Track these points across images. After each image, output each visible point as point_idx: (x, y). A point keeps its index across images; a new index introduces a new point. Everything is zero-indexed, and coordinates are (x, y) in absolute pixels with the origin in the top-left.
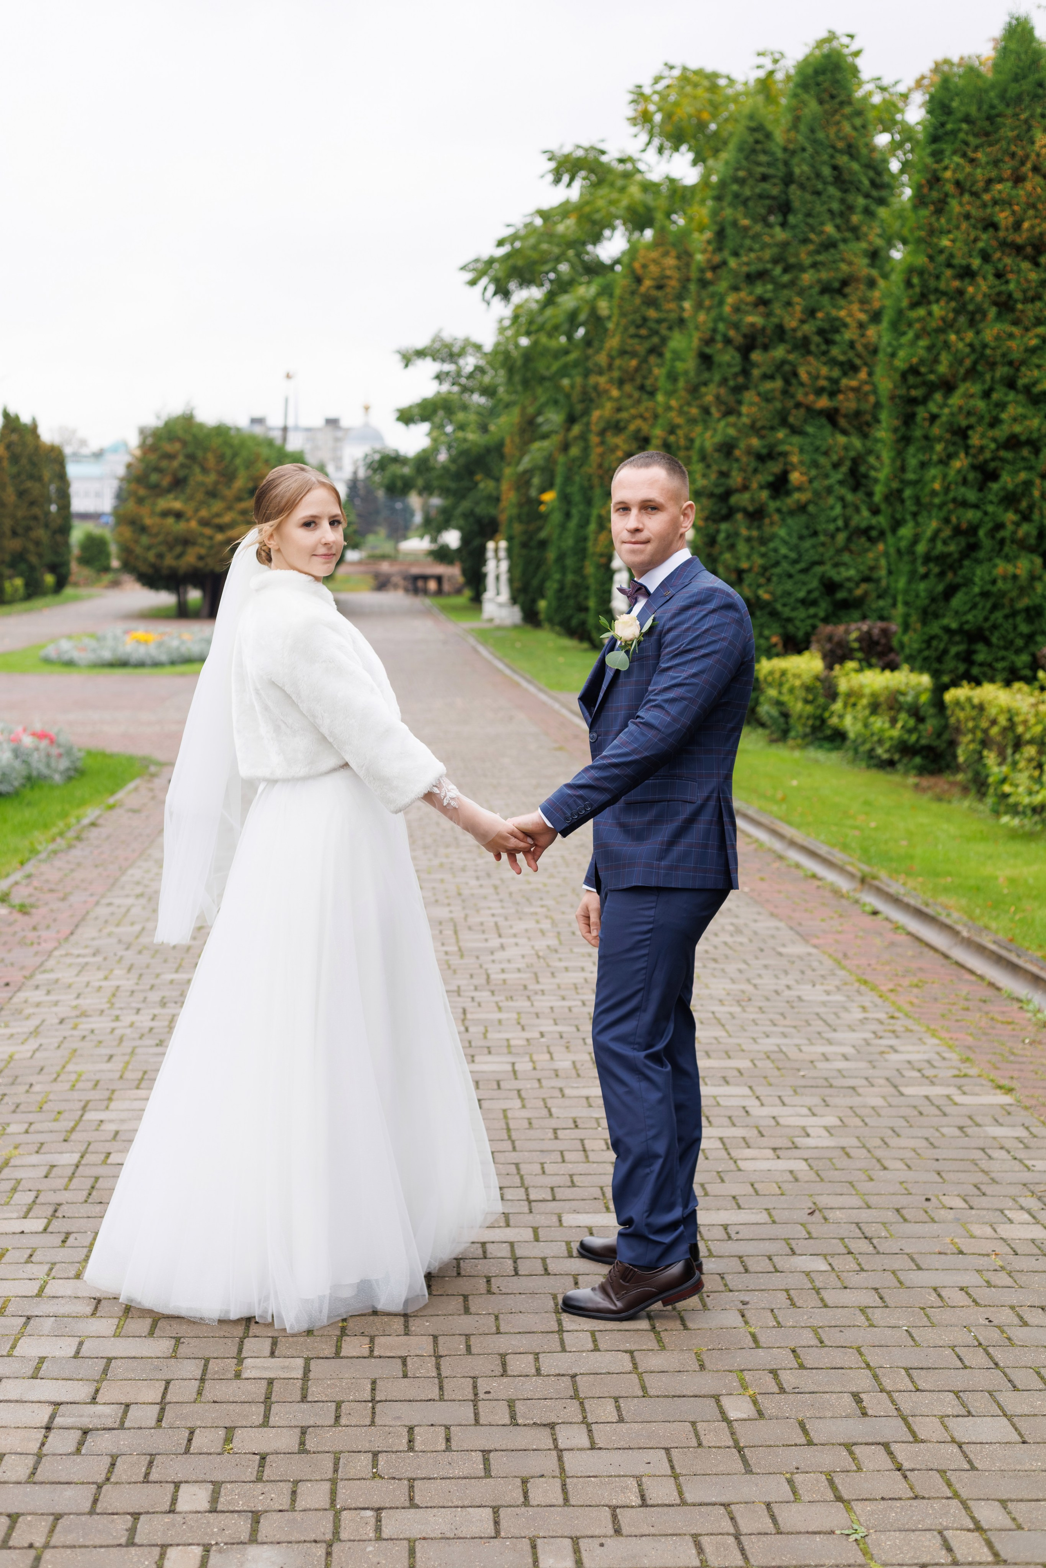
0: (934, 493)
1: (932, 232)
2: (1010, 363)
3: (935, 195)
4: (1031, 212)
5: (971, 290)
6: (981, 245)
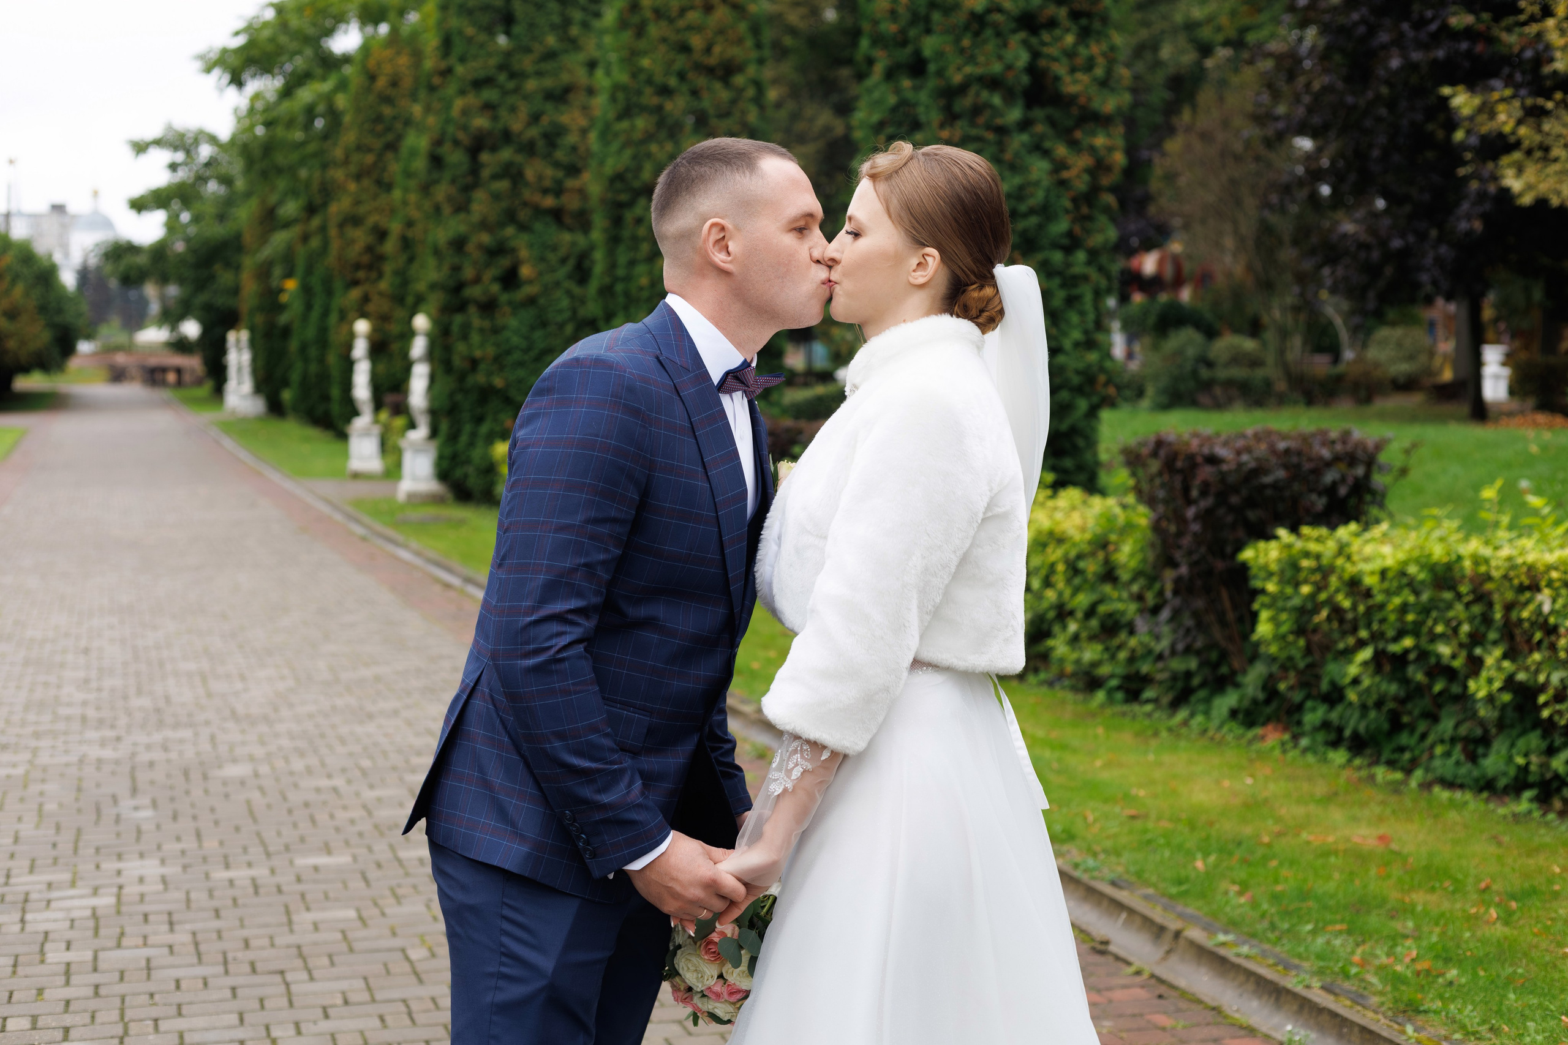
0: (641, 289)
1: (633, 53)
4: (721, 38)
5: (669, 106)
6: (677, 66)
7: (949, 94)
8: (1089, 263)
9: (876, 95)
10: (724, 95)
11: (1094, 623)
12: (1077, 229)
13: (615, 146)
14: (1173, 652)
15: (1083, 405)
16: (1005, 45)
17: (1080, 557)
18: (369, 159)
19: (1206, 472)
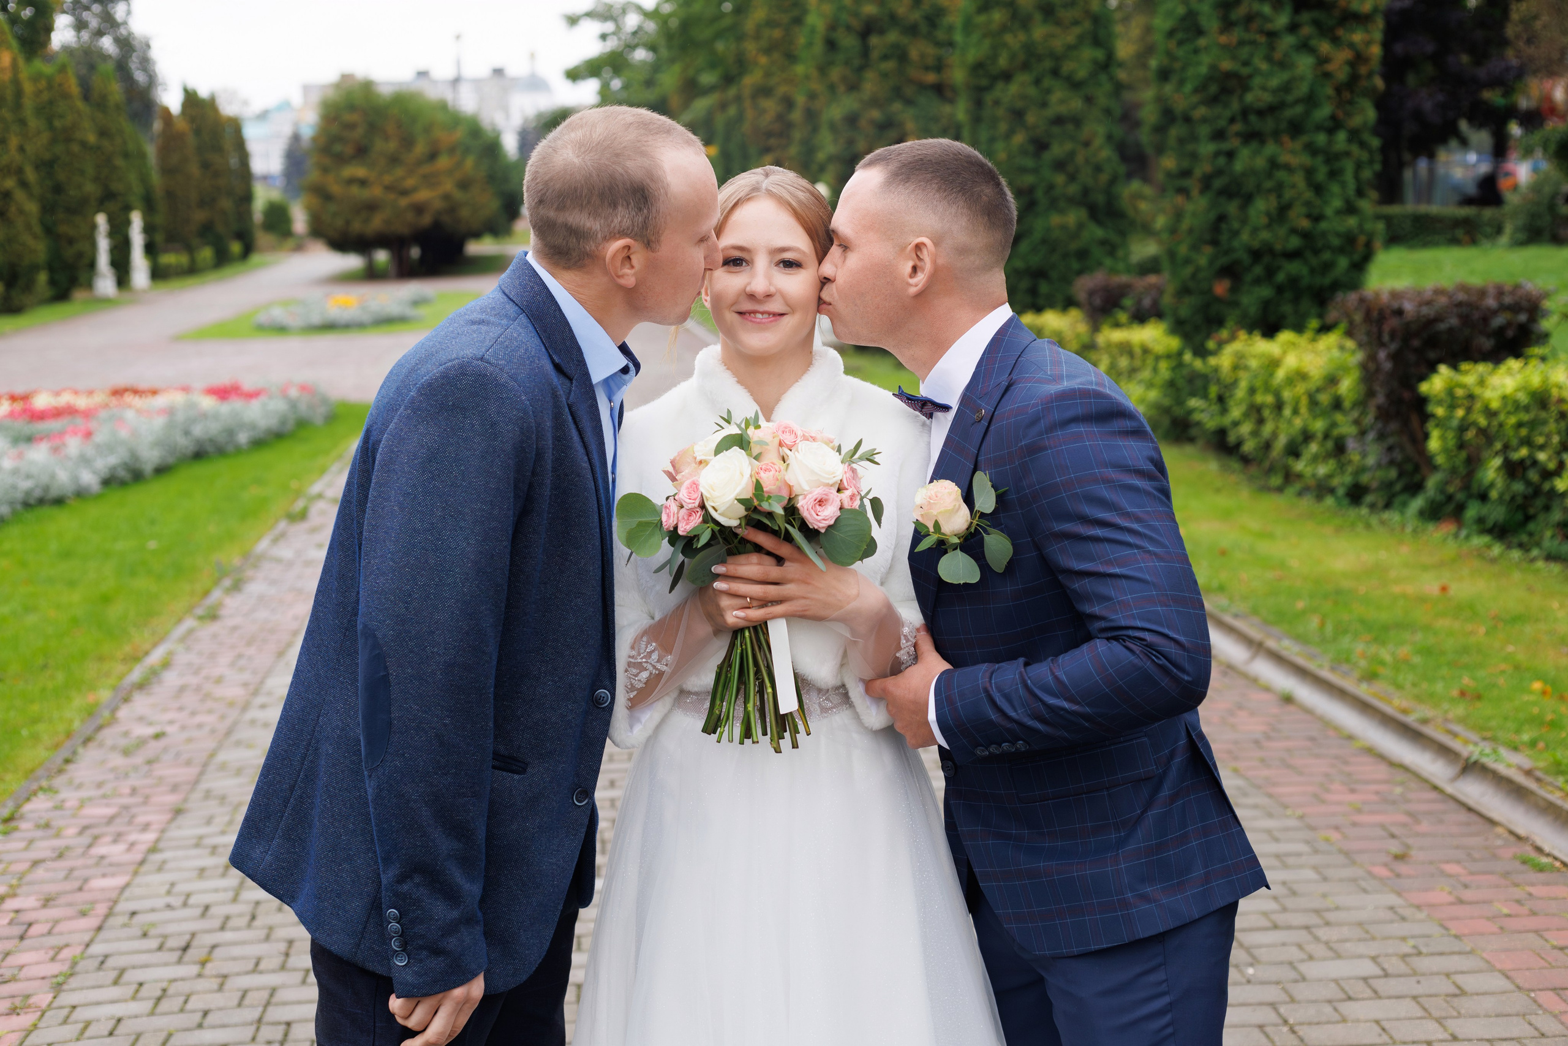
2: (1054, 57)
7: (1227, 4)
8: (1350, 140)
11: (1330, 445)
12: (1340, 114)
13: (975, 37)
14: (1379, 466)
15: (1343, 263)
17: (1318, 390)
18: (777, 33)
19: (1394, 322)
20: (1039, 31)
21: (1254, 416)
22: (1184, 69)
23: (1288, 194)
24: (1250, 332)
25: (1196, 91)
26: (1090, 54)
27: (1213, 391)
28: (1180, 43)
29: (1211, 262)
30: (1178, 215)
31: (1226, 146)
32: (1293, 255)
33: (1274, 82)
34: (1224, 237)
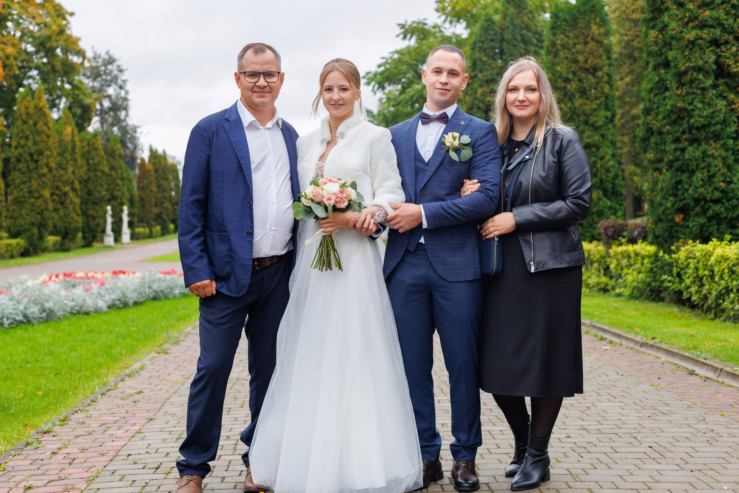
1: (553, 64)
2: (586, 115)
3: (554, 50)
4: (591, 56)
5: (569, 87)
6: (572, 69)
7: (680, 75)
9: (650, 77)
10: (593, 81)
16: (704, 53)
17: (734, 265)
20: (578, 102)
21: (698, 283)
22: (658, 107)
23: (713, 170)
24: (694, 241)
25: (664, 118)
26: (603, 113)
27: (675, 271)
28: (656, 95)
29: (673, 206)
30: (656, 183)
31: (681, 146)
32: (717, 201)
33: (705, 113)
34: (680, 192)
